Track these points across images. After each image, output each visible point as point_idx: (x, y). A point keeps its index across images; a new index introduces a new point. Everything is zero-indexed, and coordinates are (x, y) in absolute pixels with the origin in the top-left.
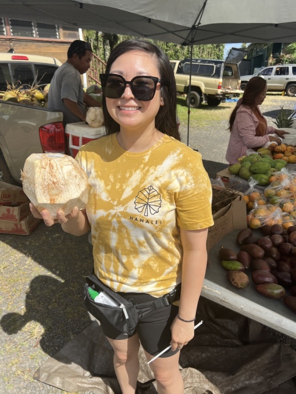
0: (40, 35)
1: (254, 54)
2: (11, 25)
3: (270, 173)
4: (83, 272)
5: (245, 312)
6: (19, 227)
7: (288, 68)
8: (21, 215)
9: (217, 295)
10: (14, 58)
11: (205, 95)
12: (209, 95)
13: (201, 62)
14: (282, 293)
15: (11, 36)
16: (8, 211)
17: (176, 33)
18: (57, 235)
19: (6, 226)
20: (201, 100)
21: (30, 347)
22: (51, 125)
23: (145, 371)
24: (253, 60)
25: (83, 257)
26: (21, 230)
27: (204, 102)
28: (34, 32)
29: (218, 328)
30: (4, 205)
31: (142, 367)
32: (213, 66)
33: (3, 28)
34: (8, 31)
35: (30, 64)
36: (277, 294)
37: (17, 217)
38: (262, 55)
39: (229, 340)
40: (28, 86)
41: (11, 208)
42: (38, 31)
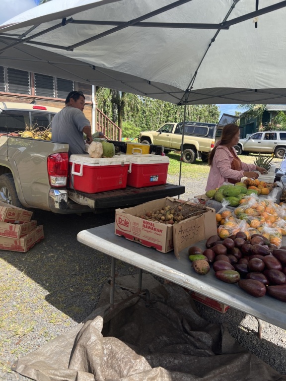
0: (59, 97)
1: (246, 122)
2: (36, 87)
3: (241, 197)
4: (71, 286)
5: (204, 291)
6: (18, 244)
7: (276, 134)
8: (21, 232)
9: (181, 278)
10: (34, 108)
11: (200, 152)
12: (203, 152)
13: (196, 125)
14: (237, 277)
15: (34, 95)
16: (11, 227)
17: (172, 94)
18: (52, 254)
19: (7, 242)
20: (196, 156)
21: (13, 343)
22: (58, 154)
23: (118, 370)
24: (245, 127)
25: (73, 273)
26: (20, 247)
27: (198, 158)
28: (54, 93)
29: (192, 339)
30: (8, 222)
31: (115, 367)
32: (207, 128)
33: (29, 89)
34: (33, 91)
35: (47, 114)
36: (233, 278)
37: (18, 234)
38: (253, 124)
39: (202, 351)
40: (43, 128)
41: (14, 225)
42: (58, 93)
